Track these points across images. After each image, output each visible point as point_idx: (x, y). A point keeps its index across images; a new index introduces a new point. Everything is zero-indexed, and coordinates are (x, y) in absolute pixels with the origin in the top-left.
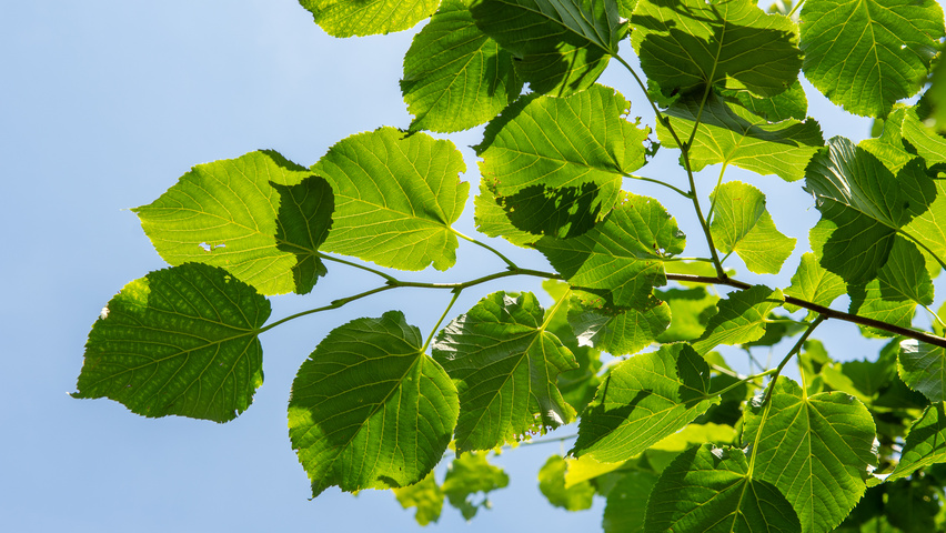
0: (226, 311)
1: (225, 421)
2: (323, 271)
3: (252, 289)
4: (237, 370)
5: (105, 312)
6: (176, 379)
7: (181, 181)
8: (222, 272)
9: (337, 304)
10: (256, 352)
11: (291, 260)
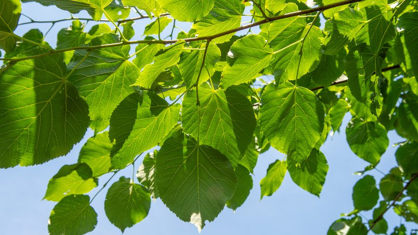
0: (79, 204)
1: (93, 230)
2: (98, 179)
3: (82, 195)
4: (89, 216)
5: (49, 222)
6: (75, 228)
7: (48, 186)
8: (73, 195)
9: (105, 186)
10: (92, 209)
11: (91, 180)
